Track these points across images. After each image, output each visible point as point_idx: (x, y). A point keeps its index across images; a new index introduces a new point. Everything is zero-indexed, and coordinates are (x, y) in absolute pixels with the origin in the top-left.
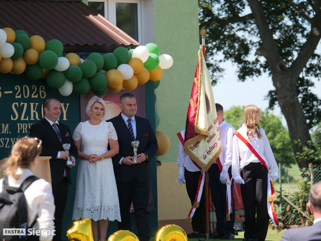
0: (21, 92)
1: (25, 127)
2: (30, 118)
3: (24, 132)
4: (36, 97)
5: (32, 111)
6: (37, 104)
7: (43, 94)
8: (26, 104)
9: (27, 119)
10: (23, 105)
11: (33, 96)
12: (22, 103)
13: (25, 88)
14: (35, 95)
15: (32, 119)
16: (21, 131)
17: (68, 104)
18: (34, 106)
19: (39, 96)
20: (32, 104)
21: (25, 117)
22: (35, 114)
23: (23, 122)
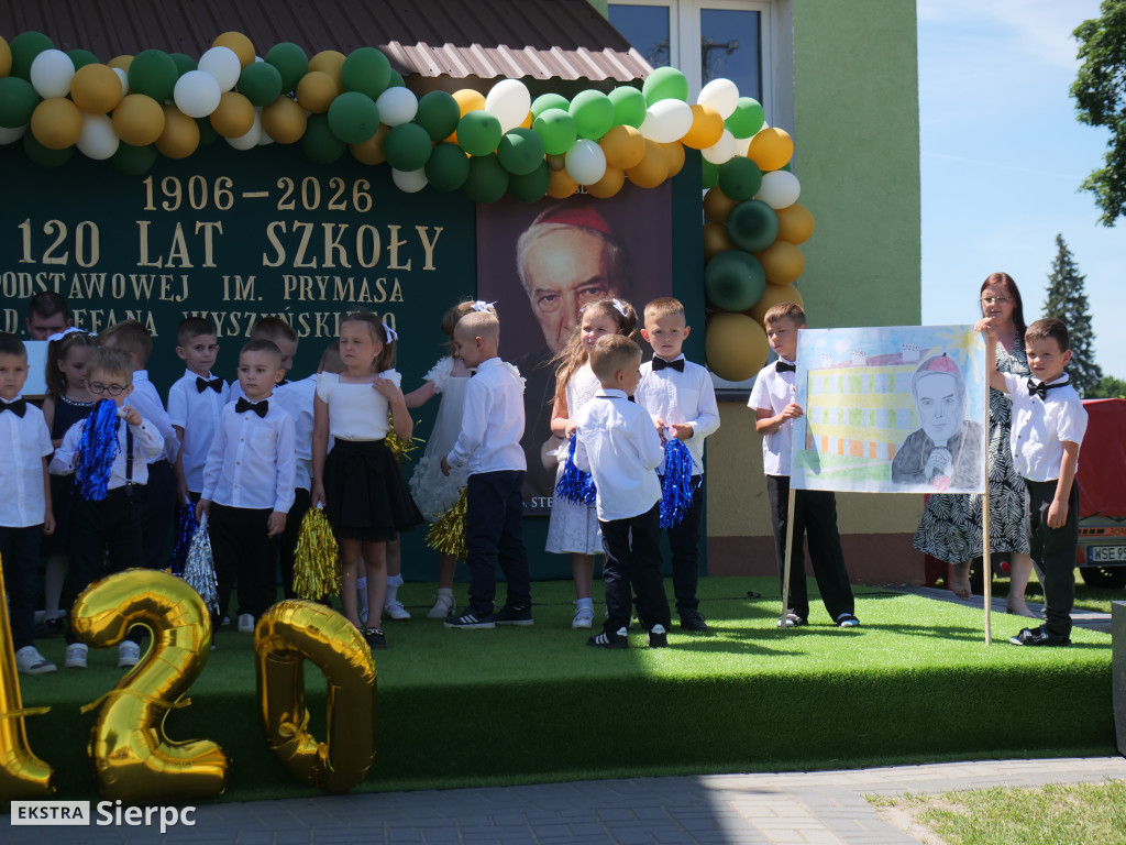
0: (297, 195)
1: (306, 285)
2: (321, 260)
3: (302, 298)
4: (342, 207)
5: (329, 245)
6: (343, 227)
7: (363, 201)
8: (309, 227)
9: (314, 265)
10: (301, 230)
11: (331, 206)
12: (297, 224)
13: (310, 185)
14: (338, 202)
15: (329, 263)
16: (295, 294)
17: (439, 230)
18: (335, 232)
19: (350, 205)
20: (328, 228)
21: (307, 259)
22: (336, 252)
23: (299, 272)
